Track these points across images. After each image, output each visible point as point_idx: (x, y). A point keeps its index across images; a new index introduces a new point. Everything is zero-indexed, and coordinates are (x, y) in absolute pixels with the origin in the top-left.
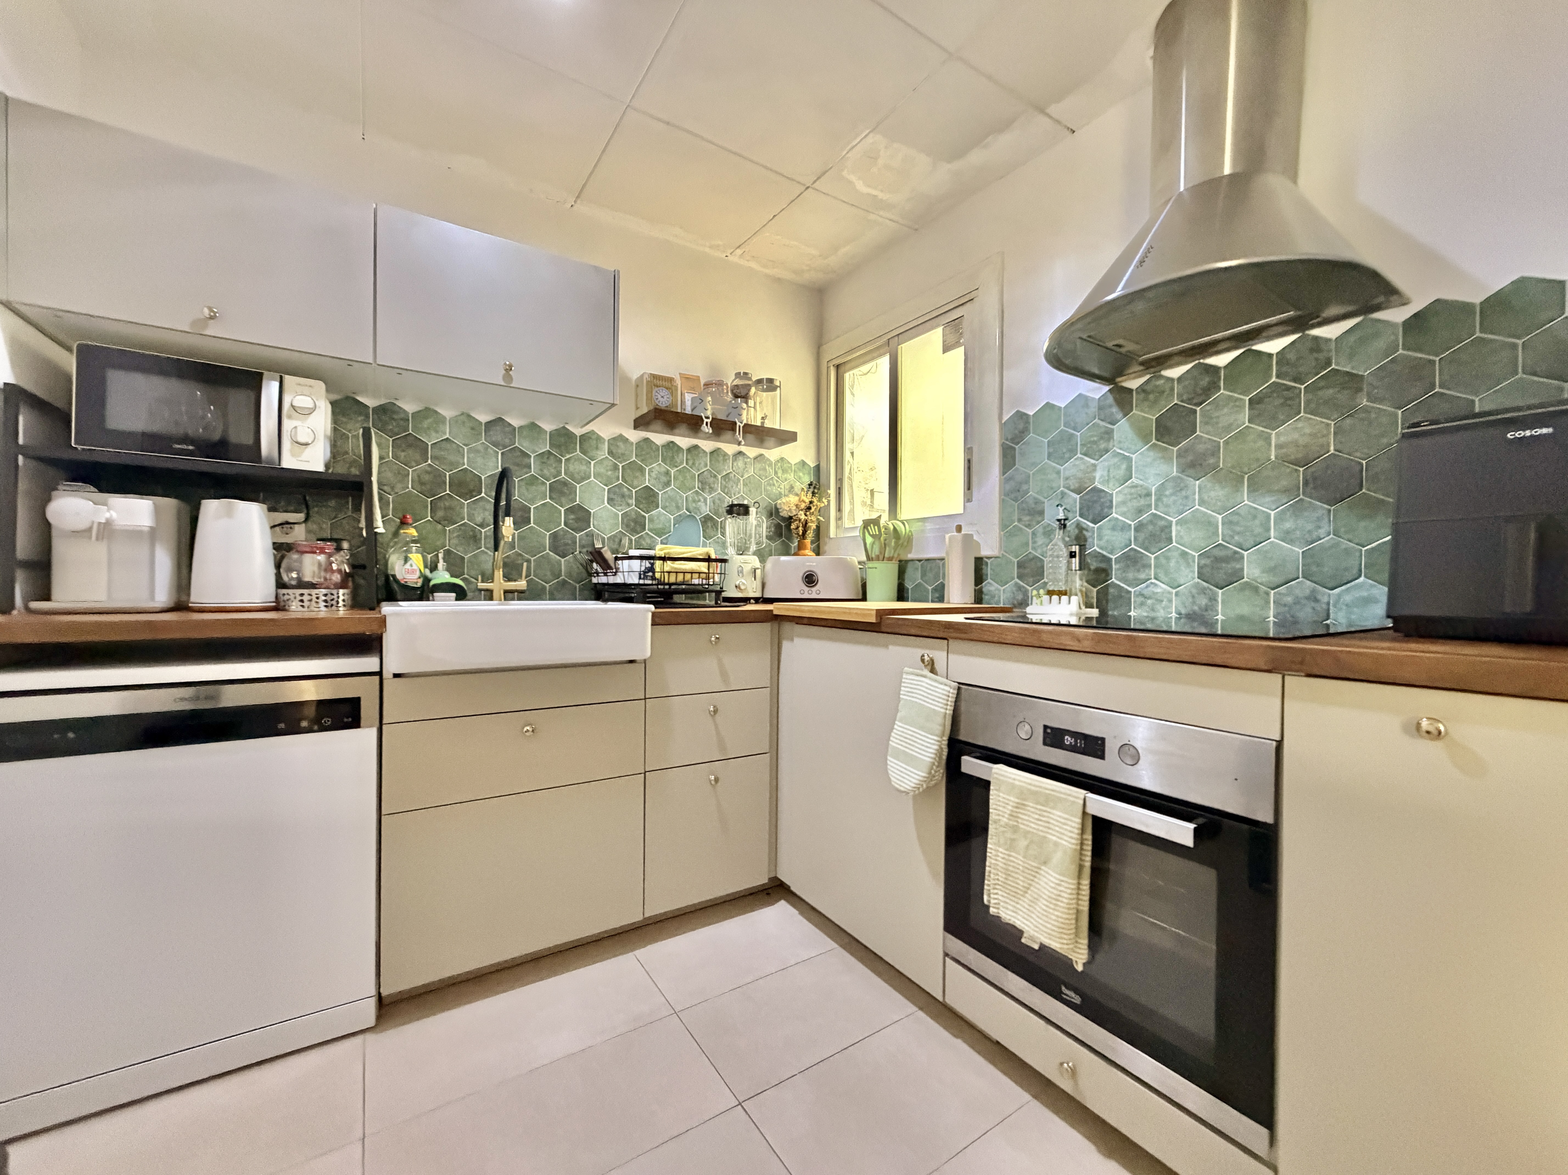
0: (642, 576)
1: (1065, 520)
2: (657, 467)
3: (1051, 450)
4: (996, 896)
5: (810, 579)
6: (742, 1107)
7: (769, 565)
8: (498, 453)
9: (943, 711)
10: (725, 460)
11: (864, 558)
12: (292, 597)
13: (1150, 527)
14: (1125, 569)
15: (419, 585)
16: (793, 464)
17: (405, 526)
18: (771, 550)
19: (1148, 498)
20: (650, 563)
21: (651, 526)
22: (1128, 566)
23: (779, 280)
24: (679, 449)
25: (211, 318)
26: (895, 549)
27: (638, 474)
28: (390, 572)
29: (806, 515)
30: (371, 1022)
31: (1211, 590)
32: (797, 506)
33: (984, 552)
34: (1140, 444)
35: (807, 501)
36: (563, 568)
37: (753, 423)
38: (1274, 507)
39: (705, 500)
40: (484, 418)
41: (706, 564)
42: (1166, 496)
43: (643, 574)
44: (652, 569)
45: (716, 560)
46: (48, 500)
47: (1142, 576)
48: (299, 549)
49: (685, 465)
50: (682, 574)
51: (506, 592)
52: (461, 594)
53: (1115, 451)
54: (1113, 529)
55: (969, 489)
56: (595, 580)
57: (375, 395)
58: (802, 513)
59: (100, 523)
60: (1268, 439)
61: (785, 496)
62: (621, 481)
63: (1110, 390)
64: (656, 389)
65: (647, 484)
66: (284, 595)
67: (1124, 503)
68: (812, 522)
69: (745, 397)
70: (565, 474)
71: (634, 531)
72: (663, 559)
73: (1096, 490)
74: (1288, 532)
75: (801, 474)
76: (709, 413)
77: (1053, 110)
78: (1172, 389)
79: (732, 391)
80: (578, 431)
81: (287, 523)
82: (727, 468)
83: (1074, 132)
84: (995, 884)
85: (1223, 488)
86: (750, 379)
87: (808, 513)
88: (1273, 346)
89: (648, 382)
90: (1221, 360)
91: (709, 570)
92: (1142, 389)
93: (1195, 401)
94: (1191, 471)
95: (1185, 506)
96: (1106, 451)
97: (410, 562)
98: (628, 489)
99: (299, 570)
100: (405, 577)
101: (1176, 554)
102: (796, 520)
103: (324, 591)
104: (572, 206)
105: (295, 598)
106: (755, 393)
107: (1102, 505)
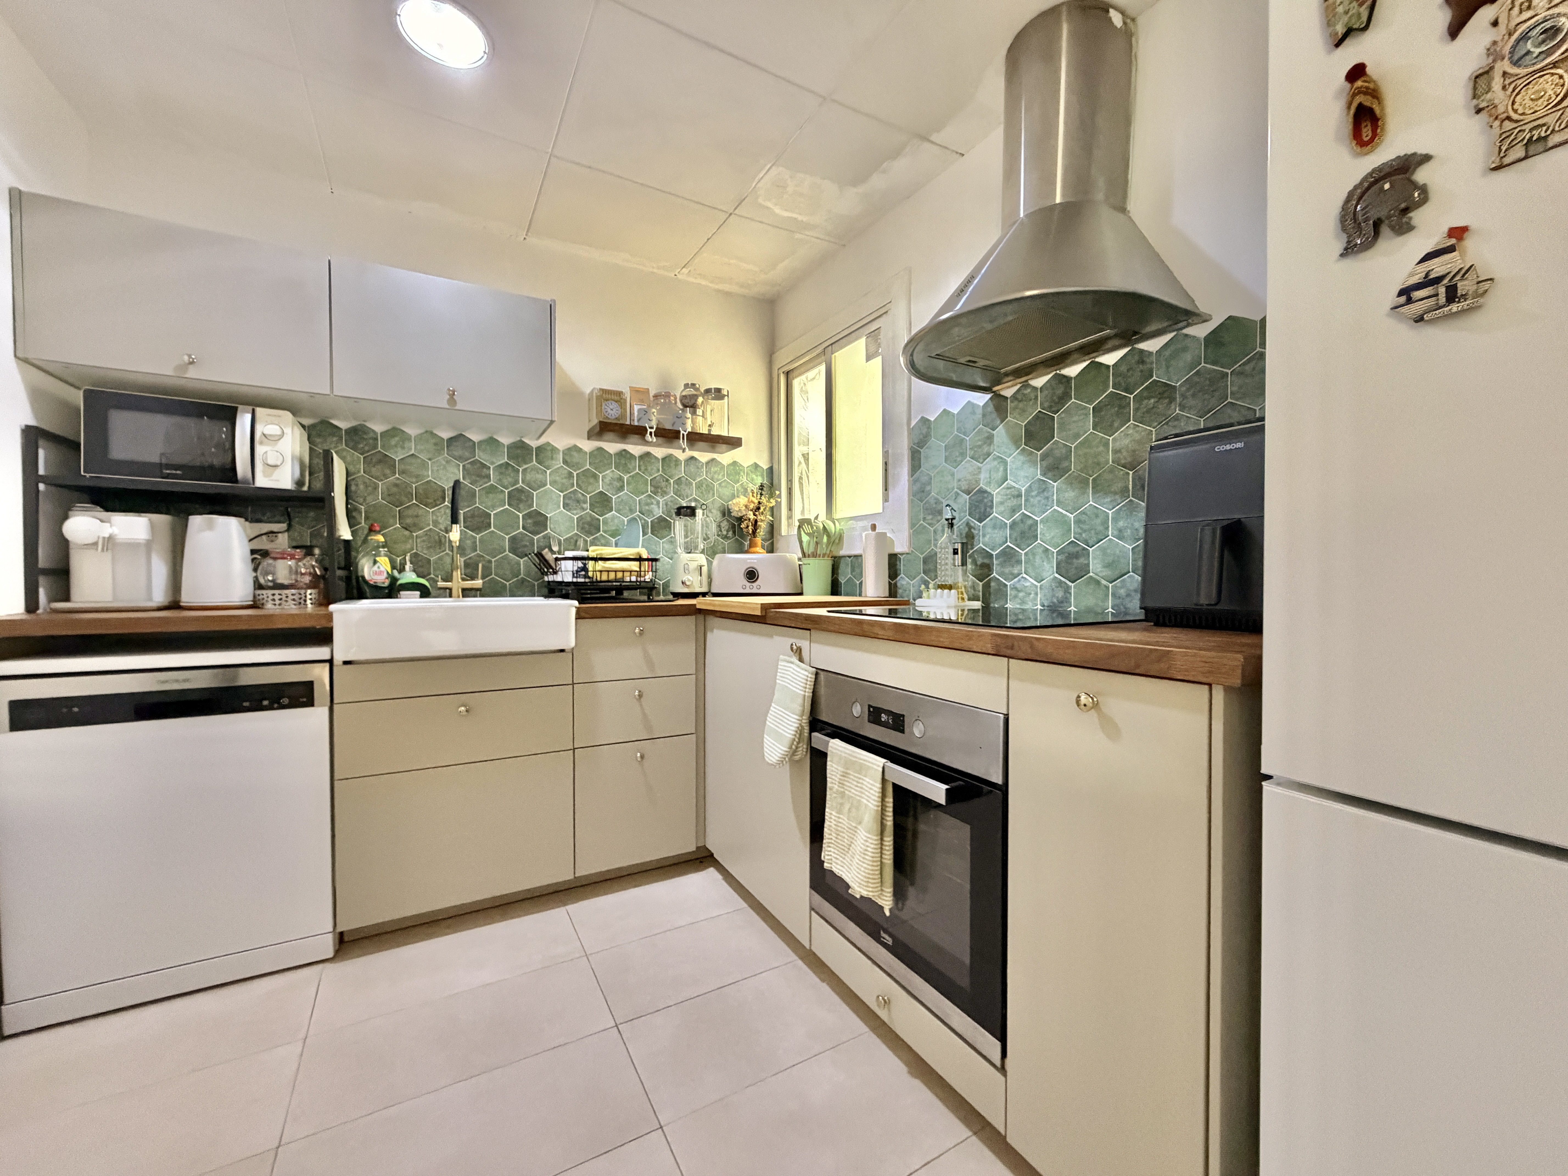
1: (952, 519)
2: (610, 473)
3: (947, 454)
4: (830, 853)
5: (752, 575)
6: (618, 1029)
7: (715, 562)
8: (459, 465)
9: (803, 693)
10: (676, 465)
11: (800, 555)
12: (265, 596)
13: (1022, 525)
14: (1002, 565)
15: (386, 584)
16: (746, 466)
17: (373, 533)
18: (724, 548)
19: (1019, 499)
20: (583, 563)
21: (606, 528)
22: (1005, 561)
23: (728, 294)
24: (632, 456)
25: (192, 363)
26: (827, 546)
27: (592, 480)
28: (360, 574)
29: (754, 515)
30: (330, 954)
31: (1066, 583)
32: (746, 506)
33: (897, 549)
34: (1013, 448)
35: (756, 501)
36: (521, 568)
37: (701, 432)
38: (1111, 507)
39: (658, 503)
40: (446, 435)
41: (637, 563)
42: (1032, 497)
43: (576, 574)
44: (585, 569)
45: (648, 560)
46: (66, 517)
47: (1016, 572)
48: (272, 555)
49: (637, 471)
50: (614, 573)
51: (464, 590)
52: (425, 593)
53: (995, 455)
54: (994, 527)
55: (886, 490)
56: (546, 579)
57: (345, 419)
58: (751, 513)
59: (104, 538)
60: (1106, 444)
61: (738, 497)
62: (575, 488)
63: (991, 399)
64: (606, 403)
65: (601, 489)
66: (259, 595)
67: (1002, 503)
68: (762, 521)
69: (693, 407)
70: (523, 482)
71: (589, 533)
72: (596, 559)
73: (982, 492)
74: (1120, 531)
75: (754, 476)
76: (654, 424)
77: (934, 137)
78: (1036, 397)
79: (681, 401)
80: (534, 444)
81: (272, 532)
82: (681, 472)
83: (963, 155)
84: (830, 843)
85: (1074, 489)
86: (697, 389)
87: (757, 513)
88: (1110, 359)
89: (597, 397)
90: (1073, 371)
91: (640, 568)
92: (1014, 397)
93: (1053, 409)
94: (1050, 474)
95: (1046, 505)
96: (989, 455)
97: (378, 564)
98: (583, 495)
99: (273, 574)
100: (374, 578)
101: (1040, 550)
102: (746, 520)
103: (293, 591)
104: (525, 239)
105: (268, 597)
106: (703, 402)
107: (986, 506)
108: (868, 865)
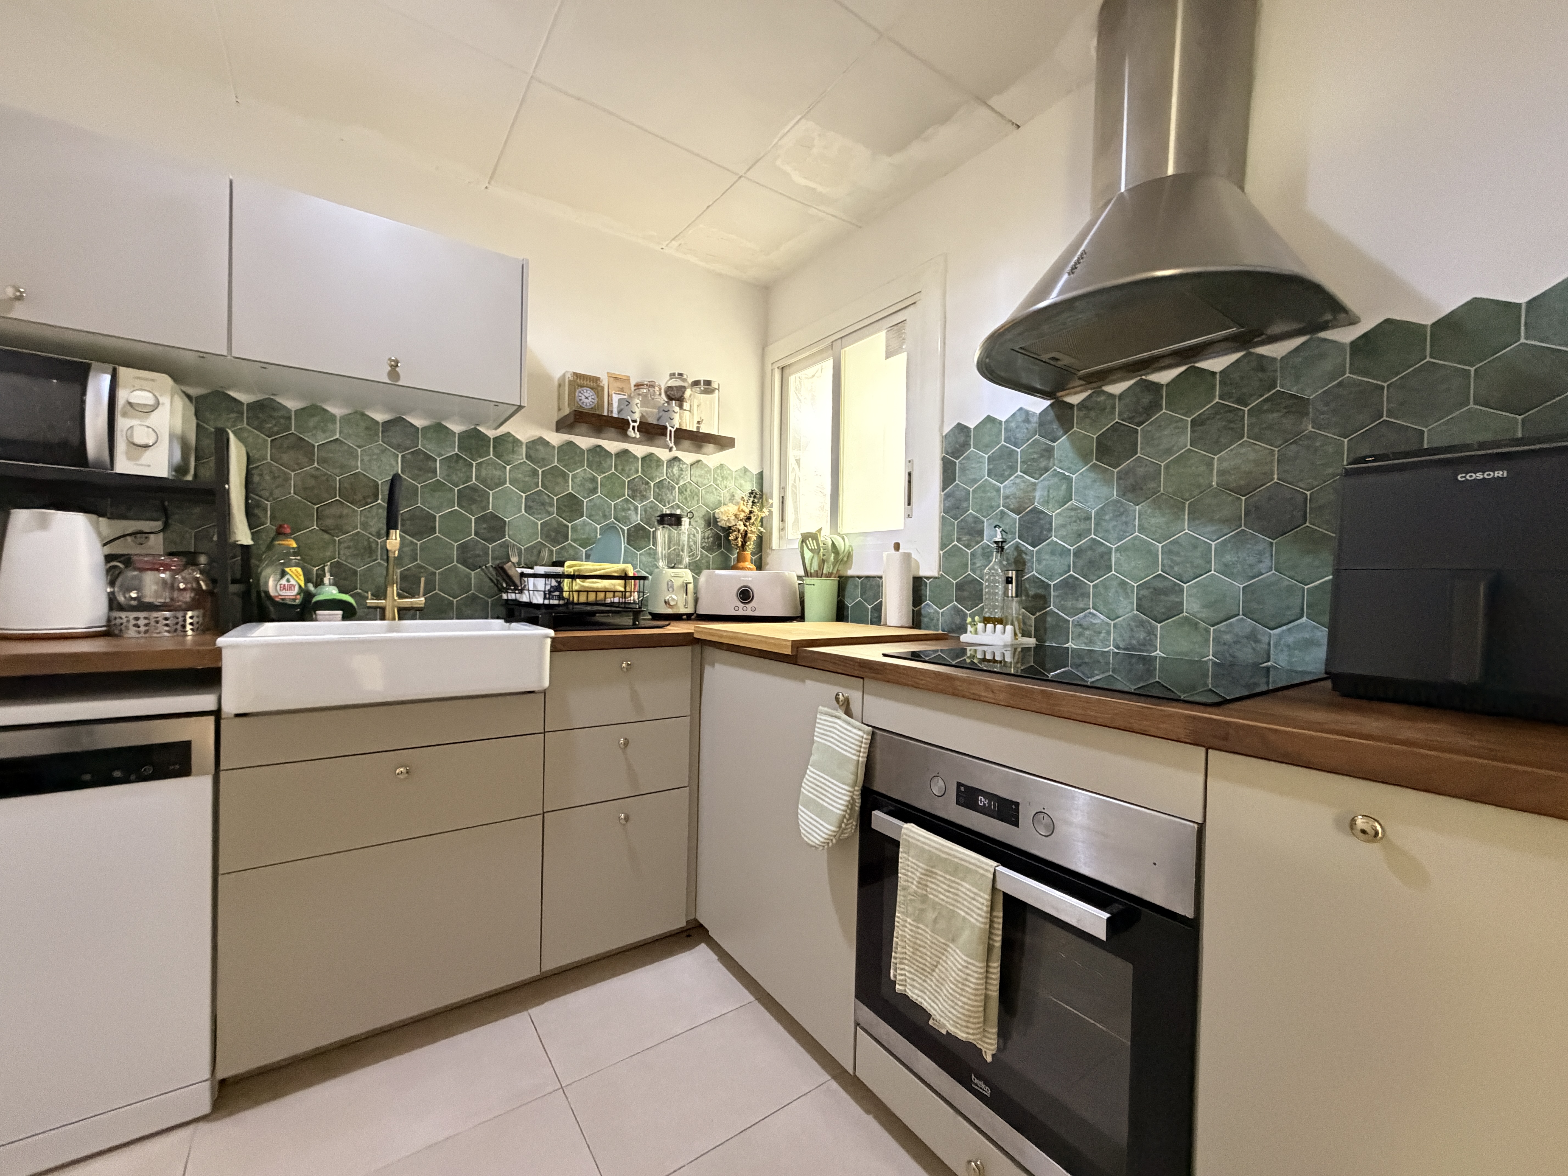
0: (547, 596)
1: (1002, 542)
2: (582, 472)
3: (991, 467)
4: (903, 972)
5: (745, 595)
7: (702, 579)
8: (398, 455)
9: (855, 758)
10: (658, 466)
11: (802, 573)
12: (125, 620)
13: (1090, 553)
14: (1063, 597)
15: (298, 602)
16: (734, 470)
17: (281, 537)
18: (708, 562)
19: (1088, 522)
20: (557, 581)
21: (575, 537)
22: (1066, 594)
23: (720, 275)
24: (608, 454)
25: (19, 298)
26: (834, 565)
27: (560, 480)
28: (262, 588)
29: (745, 525)
31: (1150, 623)
32: (736, 515)
33: (923, 572)
34: (1080, 463)
35: (747, 511)
36: (473, 582)
37: (688, 429)
38: (1215, 538)
39: (636, 508)
40: (380, 417)
41: (622, 582)
42: (1106, 520)
43: (548, 594)
44: (559, 588)
45: (634, 578)
47: (1081, 605)
48: (138, 565)
49: (613, 470)
50: (594, 594)
51: (400, 610)
52: (349, 613)
53: (1055, 470)
54: (1053, 553)
55: (909, 504)
56: (505, 596)
57: (247, 390)
58: (741, 523)
60: (1210, 465)
61: (725, 504)
62: (540, 488)
63: (1051, 405)
64: (580, 389)
65: (571, 490)
66: (115, 618)
67: (1063, 526)
68: (752, 532)
69: (680, 400)
70: (477, 479)
71: (555, 542)
72: (573, 577)
73: (1035, 511)
74: (1229, 565)
75: (743, 482)
76: (637, 416)
77: (994, 102)
78: (1114, 407)
79: (666, 392)
80: (491, 433)
81: (141, 532)
82: (662, 475)
83: (1019, 127)
84: (903, 958)
85: (1163, 515)
86: (685, 380)
87: (748, 524)
88: (1216, 364)
89: (570, 381)
90: (1164, 377)
91: (625, 588)
92: (1082, 405)
93: (1137, 420)
94: (1131, 495)
95: (1125, 532)
96: (1047, 470)
97: (287, 577)
98: (549, 496)
99: (138, 589)
100: (281, 593)
101: (1115, 583)
102: (735, 531)
103: (167, 614)
104: (486, 188)
105: (128, 621)
106: (690, 396)
107: (1042, 527)
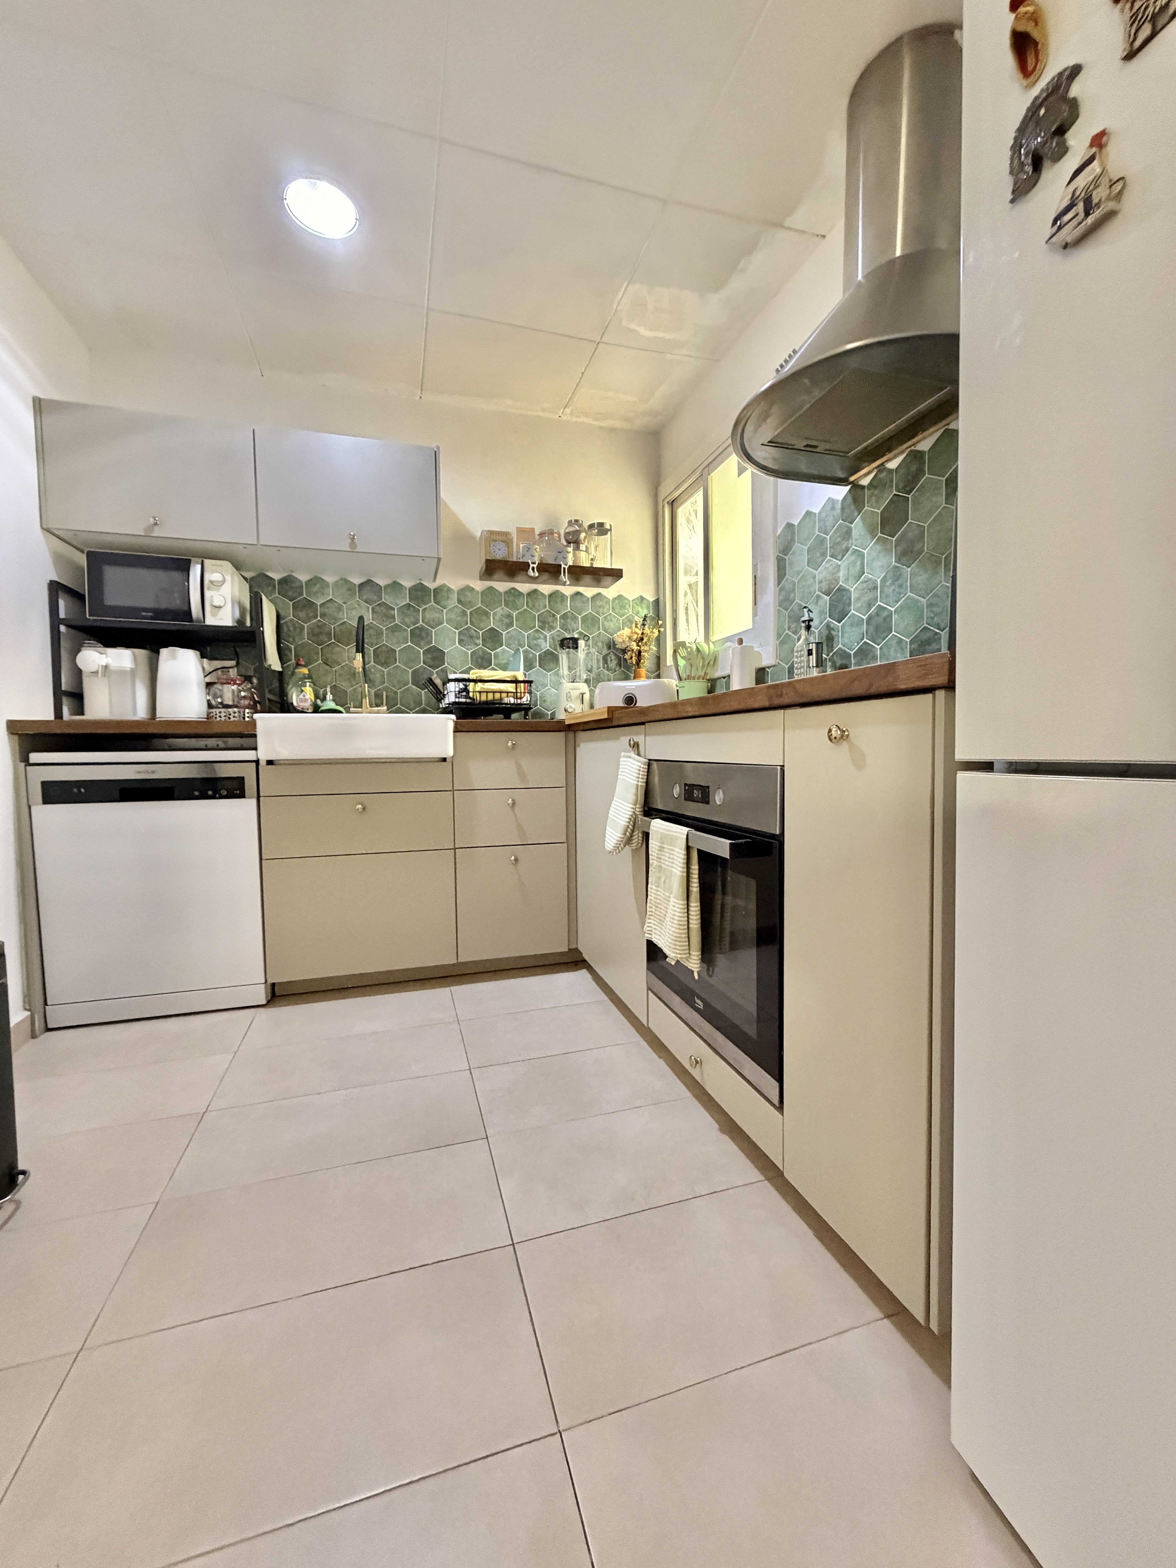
2: (501, 610)
3: (809, 557)
4: (650, 925)
5: (630, 701)
6: (470, 1071)
7: (597, 691)
8: (369, 607)
9: (636, 783)
10: (562, 601)
13: (877, 619)
15: (310, 710)
16: (631, 600)
17: (300, 667)
19: (875, 591)
22: (862, 659)
23: (613, 430)
24: (520, 594)
25: (156, 524)
26: (702, 668)
27: (484, 618)
29: (638, 645)
30: (265, 1001)
32: (630, 638)
33: (764, 663)
34: (870, 538)
35: (640, 632)
36: (423, 698)
37: (583, 565)
39: (545, 637)
40: (357, 581)
41: (514, 685)
42: (887, 586)
43: (458, 694)
46: (79, 652)
48: (220, 681)
49: (525, 607)
50: (492, 694)
53: (853, 549)
54: (852, 625)
55: (755, 604)
57: (277, 571)
58: (635, 644)
59: (102, 666)
61: (623, 630)
62: (469, 625)
63: (850, 490)
64: (494, 543)
65: (492, 626)
66: (210, 713)
67: (858, 599)
68: (646, 651)
69: (576, 542)
70: (423, 621)
73: (841, 590)
75: (640, 609)
76: (536, 559)
77: (788, 222)
78: (892, 480)
79: (565, 537)
80: (432, 586)
82: (568, 607)
83: (824, 237)
84: (651, 916)
85: (927, 572)
86: (580, 525)
87: (640, 644)
89: (486, 539)
90: (926, 444)
92: (871, 483)
93: (908, 489)
94: (905, 559)
95: (900, 594)
96: (847, 550)
97: (304, 693)
98: (475, 631)
99: (221, 697)
100: (300, 704)
101: (894, 642)
102: (629, 651)
103: (236, 710)
104: (421, 397)
105: (216, 714)
106: (585, 538)
107: (844, 604)
108: (676, 928)
